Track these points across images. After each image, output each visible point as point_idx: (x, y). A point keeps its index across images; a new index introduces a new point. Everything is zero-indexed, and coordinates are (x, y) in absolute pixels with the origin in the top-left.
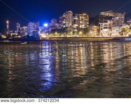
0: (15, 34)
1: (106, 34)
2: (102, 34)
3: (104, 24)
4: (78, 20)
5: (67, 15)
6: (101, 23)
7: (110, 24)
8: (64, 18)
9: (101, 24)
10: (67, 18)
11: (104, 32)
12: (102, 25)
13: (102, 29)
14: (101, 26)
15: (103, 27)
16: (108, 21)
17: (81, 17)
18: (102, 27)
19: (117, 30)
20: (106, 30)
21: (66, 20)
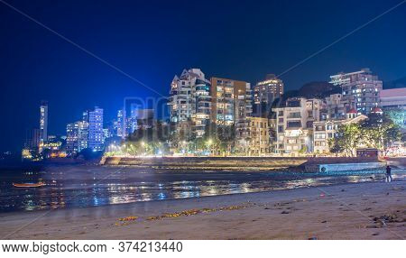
0: (52, 147)
1: (295, 148)
2: (281, 146)
3: (287, 111)
4: (210, 100)
5: (183, 83)
6: (280, 109)
7: (310, 112)
8: (175, 93)
9: (277, 110)
10: (182, 93)
11: (290, 141)
12: (281, 114)
13: (281, 129)
14: (278, 117)
15: (285, 120)
16: (303, 101)
17: (219, 88)
18: (281, 120)
19: (329, 131)
20: (295, 132)
21: (180, 100)
